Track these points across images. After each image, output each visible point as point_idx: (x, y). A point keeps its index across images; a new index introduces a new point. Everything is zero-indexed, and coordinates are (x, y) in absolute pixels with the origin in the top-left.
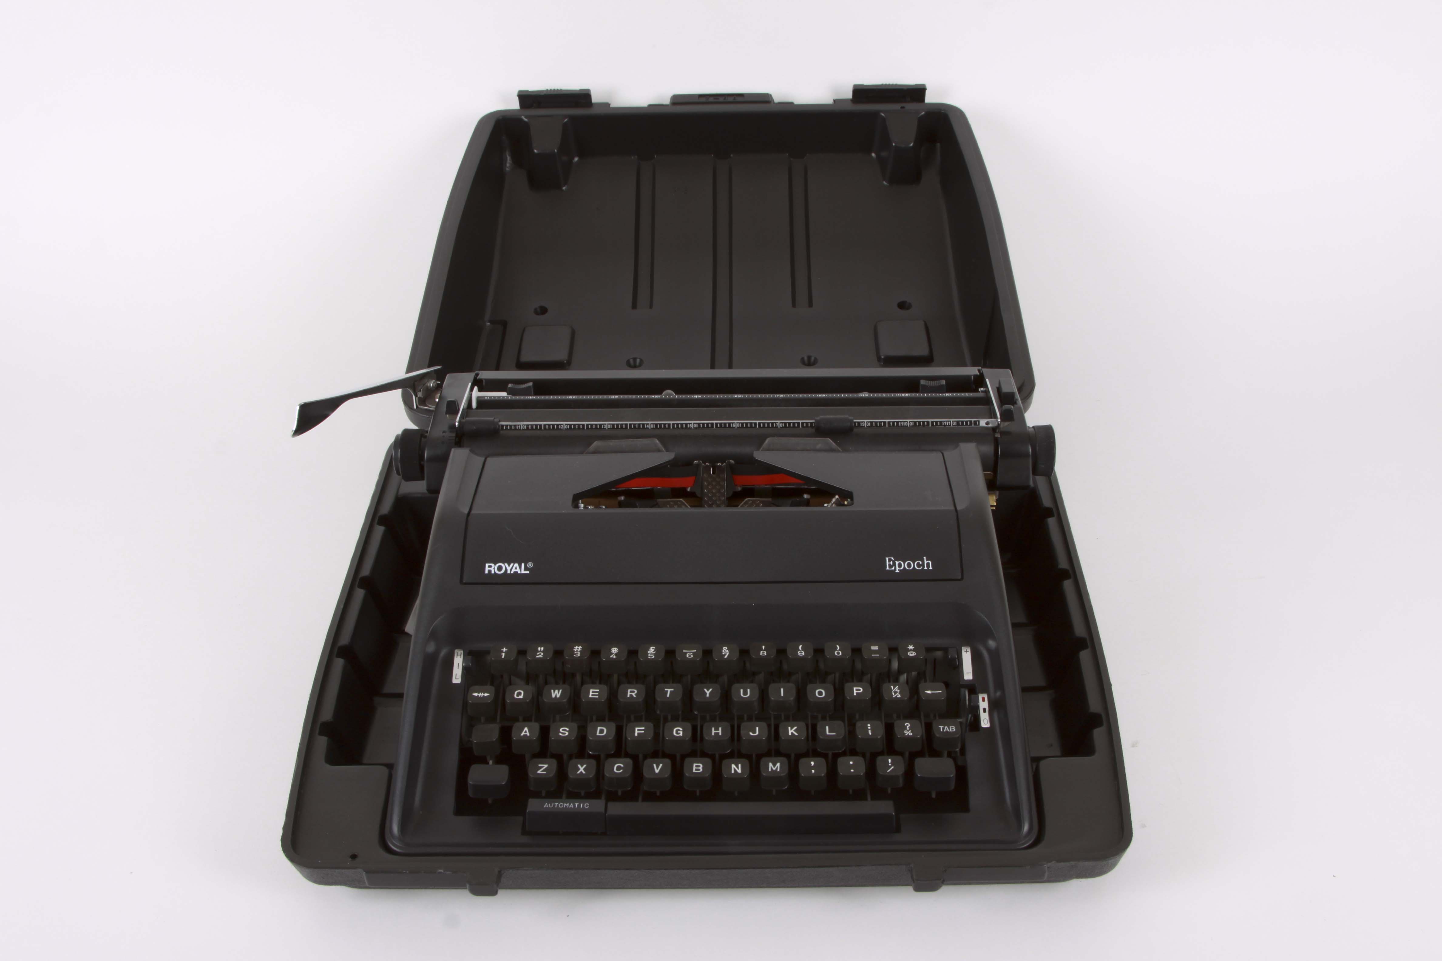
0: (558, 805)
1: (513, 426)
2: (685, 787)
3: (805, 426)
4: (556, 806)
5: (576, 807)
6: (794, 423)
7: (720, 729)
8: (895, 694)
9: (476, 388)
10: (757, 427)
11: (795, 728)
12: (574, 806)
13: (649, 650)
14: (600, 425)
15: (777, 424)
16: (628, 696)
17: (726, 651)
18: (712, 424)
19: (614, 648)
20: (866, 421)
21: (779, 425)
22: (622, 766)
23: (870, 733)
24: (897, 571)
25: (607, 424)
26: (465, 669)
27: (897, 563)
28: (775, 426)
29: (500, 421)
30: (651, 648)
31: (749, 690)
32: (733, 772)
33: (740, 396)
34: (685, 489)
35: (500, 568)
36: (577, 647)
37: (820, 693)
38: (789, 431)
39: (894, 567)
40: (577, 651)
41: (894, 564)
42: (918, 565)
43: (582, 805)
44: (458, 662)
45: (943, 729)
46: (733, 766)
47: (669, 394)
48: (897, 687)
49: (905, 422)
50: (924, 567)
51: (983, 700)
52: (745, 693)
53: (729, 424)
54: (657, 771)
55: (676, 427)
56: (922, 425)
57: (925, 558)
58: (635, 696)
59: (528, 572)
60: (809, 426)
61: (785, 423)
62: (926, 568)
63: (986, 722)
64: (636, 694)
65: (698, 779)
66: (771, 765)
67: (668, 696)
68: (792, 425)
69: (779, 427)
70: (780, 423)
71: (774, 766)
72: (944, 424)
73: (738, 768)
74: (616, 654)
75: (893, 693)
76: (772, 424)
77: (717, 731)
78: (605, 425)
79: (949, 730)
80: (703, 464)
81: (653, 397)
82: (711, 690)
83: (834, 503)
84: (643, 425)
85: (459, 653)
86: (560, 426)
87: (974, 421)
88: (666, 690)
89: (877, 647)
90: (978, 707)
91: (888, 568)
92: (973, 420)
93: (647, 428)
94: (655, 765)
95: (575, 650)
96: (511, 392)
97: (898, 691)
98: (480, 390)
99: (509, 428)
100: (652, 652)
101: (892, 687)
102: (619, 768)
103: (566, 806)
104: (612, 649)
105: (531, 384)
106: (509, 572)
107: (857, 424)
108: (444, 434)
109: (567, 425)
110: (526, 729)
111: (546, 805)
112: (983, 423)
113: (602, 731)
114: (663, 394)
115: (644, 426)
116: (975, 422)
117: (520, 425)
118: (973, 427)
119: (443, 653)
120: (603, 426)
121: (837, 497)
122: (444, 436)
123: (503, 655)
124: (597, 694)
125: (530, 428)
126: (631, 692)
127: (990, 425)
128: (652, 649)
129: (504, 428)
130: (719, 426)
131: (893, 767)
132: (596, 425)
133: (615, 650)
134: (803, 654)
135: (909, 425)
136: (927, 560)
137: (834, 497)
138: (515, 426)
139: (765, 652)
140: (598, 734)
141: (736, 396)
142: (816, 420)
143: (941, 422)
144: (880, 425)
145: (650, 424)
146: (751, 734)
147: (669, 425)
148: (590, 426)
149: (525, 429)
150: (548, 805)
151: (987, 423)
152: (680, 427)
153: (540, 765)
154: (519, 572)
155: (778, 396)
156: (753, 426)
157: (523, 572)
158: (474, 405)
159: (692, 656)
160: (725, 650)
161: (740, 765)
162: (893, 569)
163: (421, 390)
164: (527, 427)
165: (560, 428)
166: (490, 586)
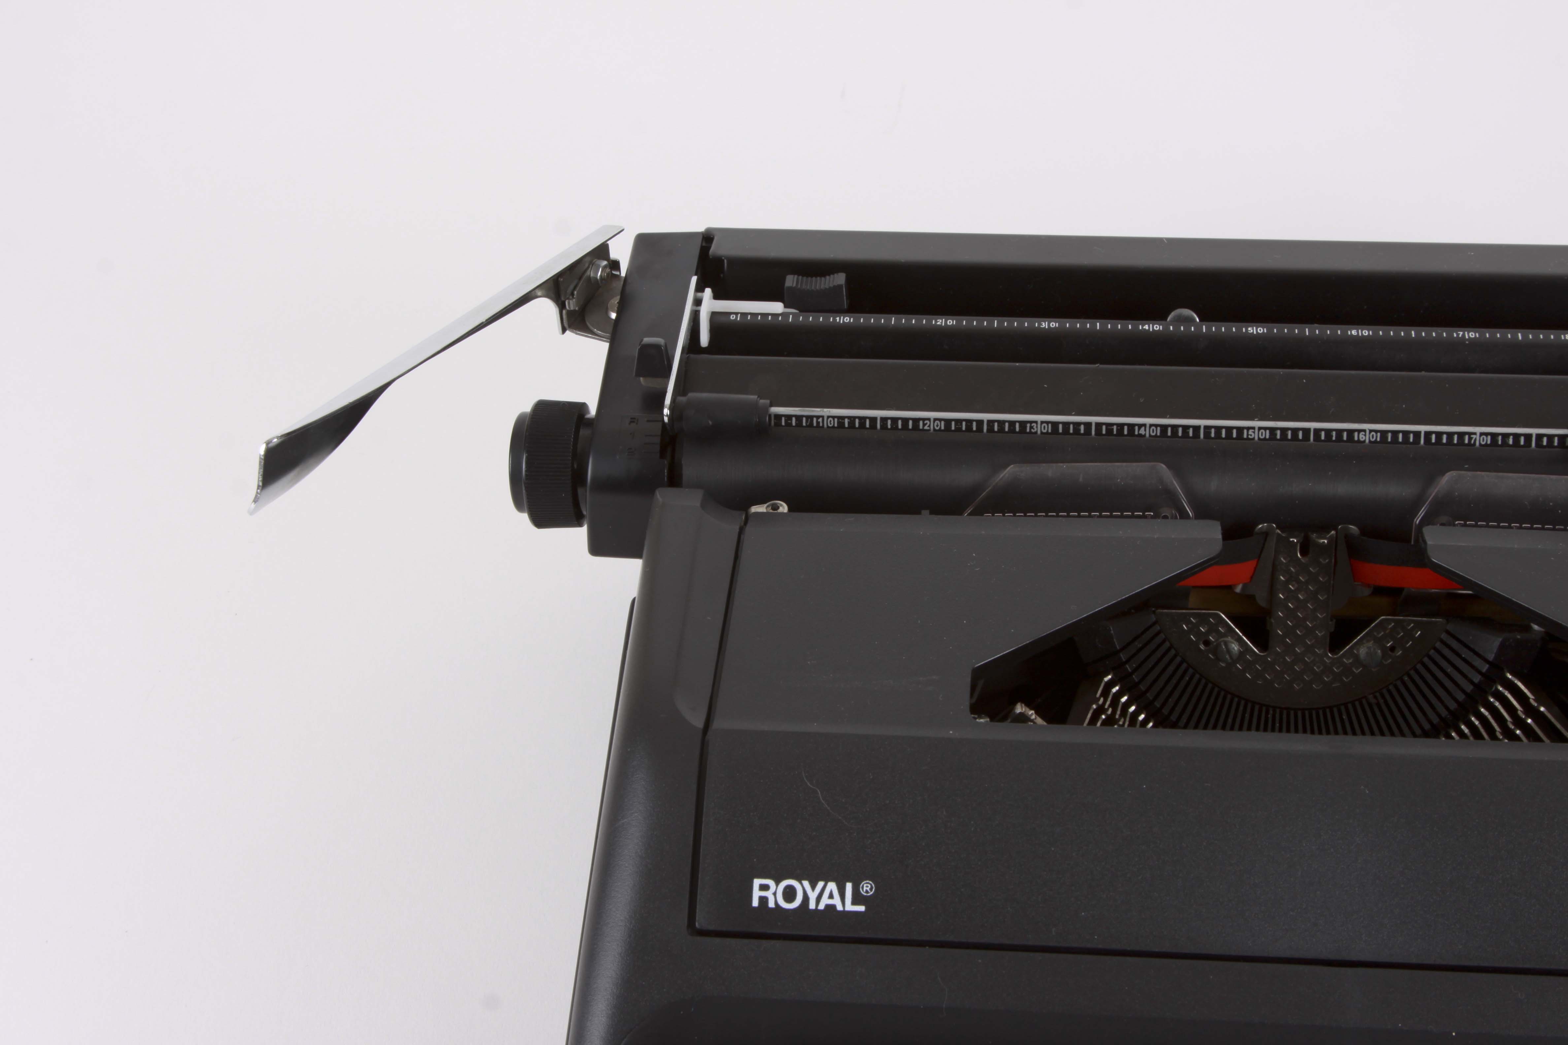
1: (804, 419)
3: (1545, 444)
6: (1516, 436)
9: (707, 288)
10: (1422, 442)
14: (1023, 422)
15: (1473, 436)
18: (1306, 433)
21: (1478, 441)
25: (1037, 420)
28: (1466, 441)
29: (771, 405)
33: (1366, 333)
34: (1229, 588)
35: (789, 894)
38: (1501, 453)
47: (1185, 321)
53: (1348, 431)
55: (1213, 435)
59: (862, 908)
60: (1556, 444)
61: (1494, 436)
68: (1511, 442)
69: (1478, 444)
70: (1482, 434)
76: (1461, 435)
78: (1033, 423)
80: (1279, 531)
84: (1132, 427)
86: (921, 423)
93: (1140, 435)
96: (794, 301)
99: (794, 423)
105: (840, 279)
106: (812, 905)
109: (940, 418)
114: (1171, 320)
115: (1134, 431)
117: (823, 417)
120: (1028, 425)
122: (632, 434)
125: (846, 425)
129: (782, 424)
130: (1323, 437)
132: (1012, 424)
138: (810, 419)
141: (1354, 332)
145: (1148, 424)
147: (1196, 428)
148: (996, 425)
149: (833, 427)
152: (1223, 435)
154: (840, 907)
155: (1461, 333)
157: (849, 907)
158: (704, 339)
163: (576, 292)
164: (838, 422)
165: (921, 427)
166: (766, 944)
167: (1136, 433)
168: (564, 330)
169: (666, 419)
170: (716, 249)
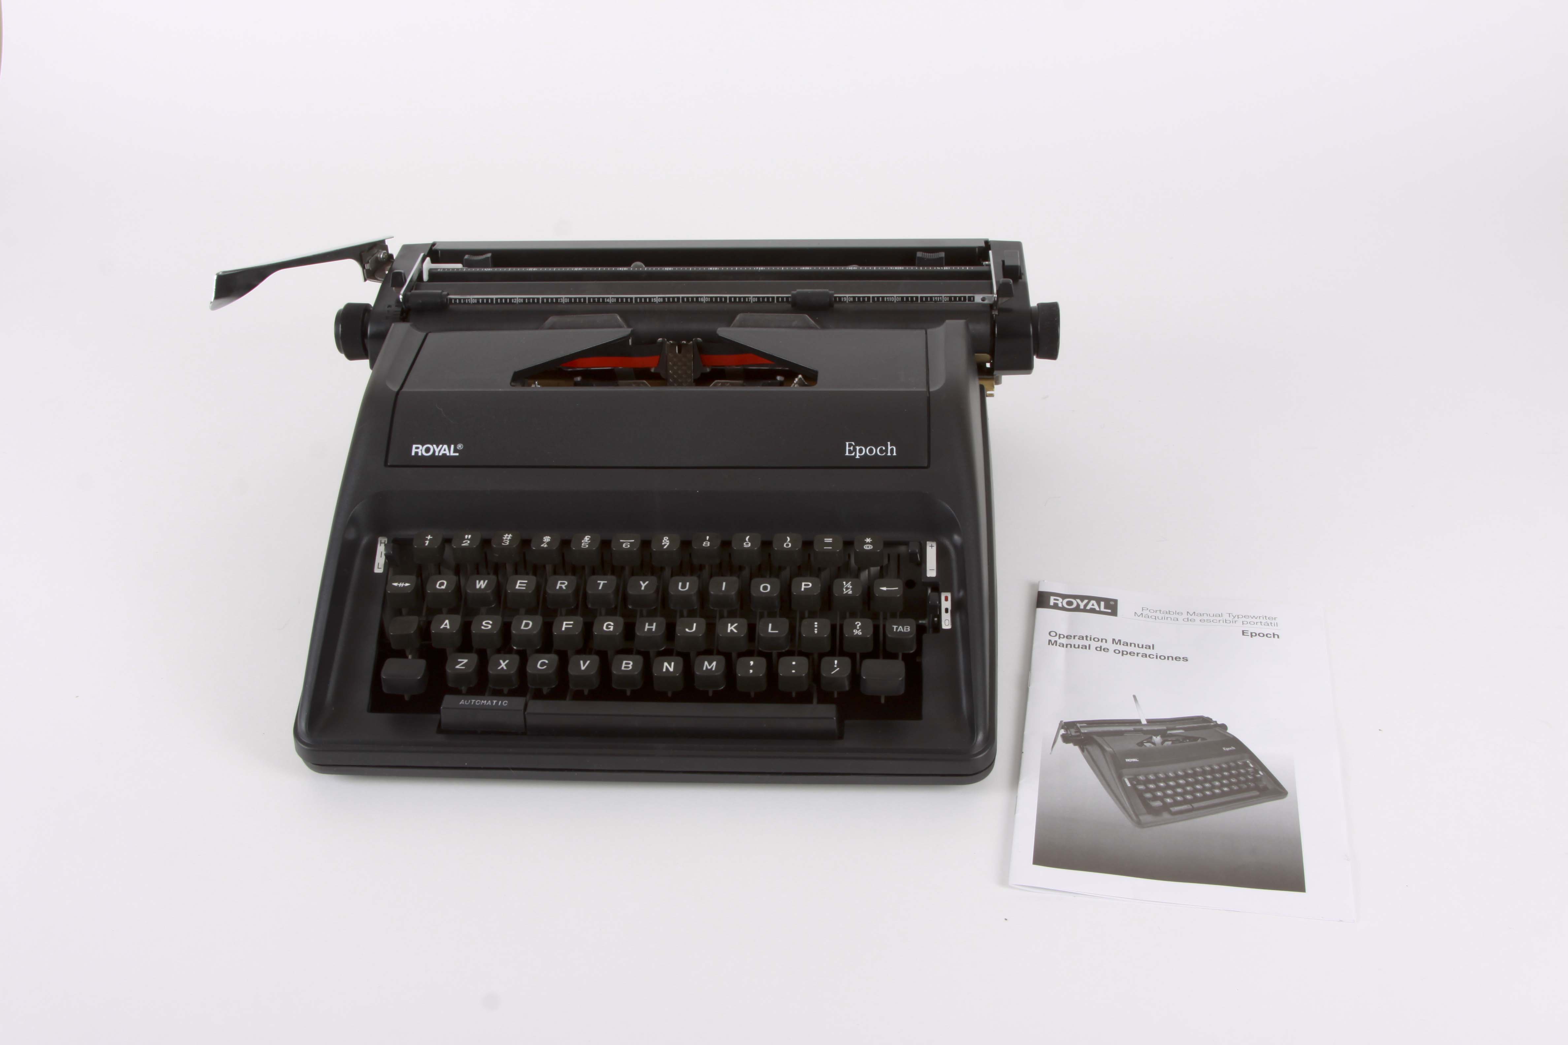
0: (475, 702)
1: (462, 300)
2: (614, 686)
3: (781, 301)
4: (472, 703)
5: (494, 704)
6: (768, 298)
7: (655, 624)
8: (846, 591)
9: (428, 259)
10: (728, 301)
11: (736, 625)
12: (492, 703)
13: (583, 539)
14: (557, 299)
15: (750, 298)
16: (558, 588)
17: (666, 542)
18: (678, 298)
19: (546, 537)
20: (847, 295)
22: (547, 662)
23: (816, 632)
24: (857, 457)
25: (564, 298)
26: (387, 557)
27: (858, 448)
28: (747, 300)
29: (448, 294)
30: (586, 537)
31: (688, 584)
32: (664, 670)
33: (716, 269)
34: (648, 369)
35: (428, 450)
36: (507, 535)
37: (765, 588)
38: (763, 306)
39: (854, 453)
40: (506, 539)
41: (855, 450)
42: (881, 451)
43: (500, 702)
44: (381, 549)
45: (897, 629)
46: (666, 664)
47: (638, 266)
48: (850, 582)
49: (891, 297)
50: (887, 453)
51: (946, 599)
52: (684, 586)
53: (697, 298)
54: (583, 668)
55: (638, 301)
56: (910, 300)
57: (889, 443)
58: (564, 588)
59: (457, 454)
60: (785, 300)
61: (759, 298)
62: (889, 454)
63: (947, 623)
64: (565, 586)
65: (627, 677)
66: (706, 663)
67: (600, 588)
68: (766, 300)
69: (752, 301)
70: (753, 297)
71: (710, 665)
72: (935, 299)
73: (670, 666)
74: (548, 543)
75: (844, 589)
76: (744, 298)
77: (651, 627)
78: (561, 299)
79: (904, 630)
80: (668, 342)
81: (621, 269)
82: (647, 582)
83: (796, 383)
84: (603, 299)
85: (383, 541)
86: (513, 300)
87: (968, 297)
88: (599, 582)
89: (831, 539)
90: (939, 607)
91: (847, 454)
92: (967, 295)
93: (607, 302)
94: (582, 662)
95: (505, 538)
96: (467, 264)
97: (851, 587)
98: (433, 261)
99: (458, 302)
100: (586, 541)
101: (844, 583)
102: (543, 664)
103: (483, 703)
104: (544, 538)
105: (489, 255)
106: (437, 454)
107: (838, 299)
108: (389, 308)
109: (521, 298)
110: (447, 621)
111: (462, 702)
112: (978, 298)
113: (527, 625)
114: (632, 266)
116: (970, 297)
117: (470, 299)
118: (967, 304)
119: (365, 541)
120: (559, 299)
121: (800, 376)
122: (388, 311)
123: (427, 542)
124: (525, 585)
125: (480, 302)
126: (561, 583)
127: (986, 302)
128: (587, 539)
129: (453, 302)
130: (685, 300)
131: (838, 669)
132: (552, 299)
133: (547, 539)
134: (750, 545)
135: (895, 301)
136: (891, 446)
137: (797, 376)
138: (464, 299)
139: (709, 543)
140: (522, 627)
141: (711, 269)
142: (793, 295)
143: (931, 297)
144: (864, 300)
145: (611, 298)
146: (687, 630)
147: (631, 299)
148: (545, 299)
149: (475, 303)
150: (464, 702)
151: (983, 299)
152: (643, 301)
153: (459, 660)
154: (448, 454)
155: (757, 268)
156: (723, 301)
157: (452, 454)
158: (425, 277)
159: (629, 546)
160: (666, 540)
161: (673, 664)
162: (853, 454)
163: (370, 261)
164: (477, 301)
165: (513, 301)
166: (416, 469)
167: (606, 301)
168: (365, 280)
169: (401, 300)
170: (435, 247)
